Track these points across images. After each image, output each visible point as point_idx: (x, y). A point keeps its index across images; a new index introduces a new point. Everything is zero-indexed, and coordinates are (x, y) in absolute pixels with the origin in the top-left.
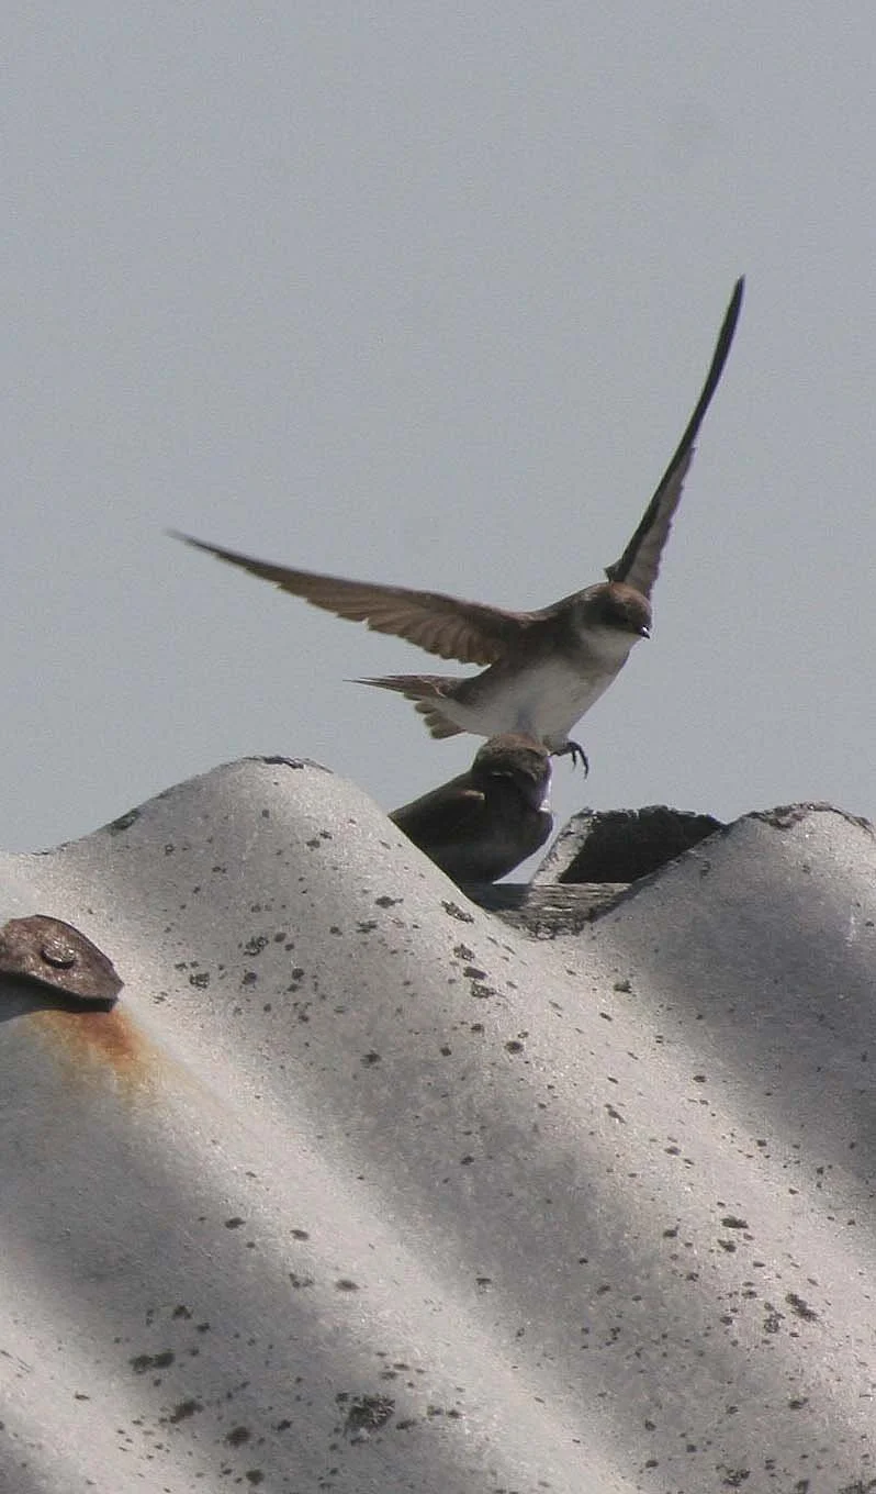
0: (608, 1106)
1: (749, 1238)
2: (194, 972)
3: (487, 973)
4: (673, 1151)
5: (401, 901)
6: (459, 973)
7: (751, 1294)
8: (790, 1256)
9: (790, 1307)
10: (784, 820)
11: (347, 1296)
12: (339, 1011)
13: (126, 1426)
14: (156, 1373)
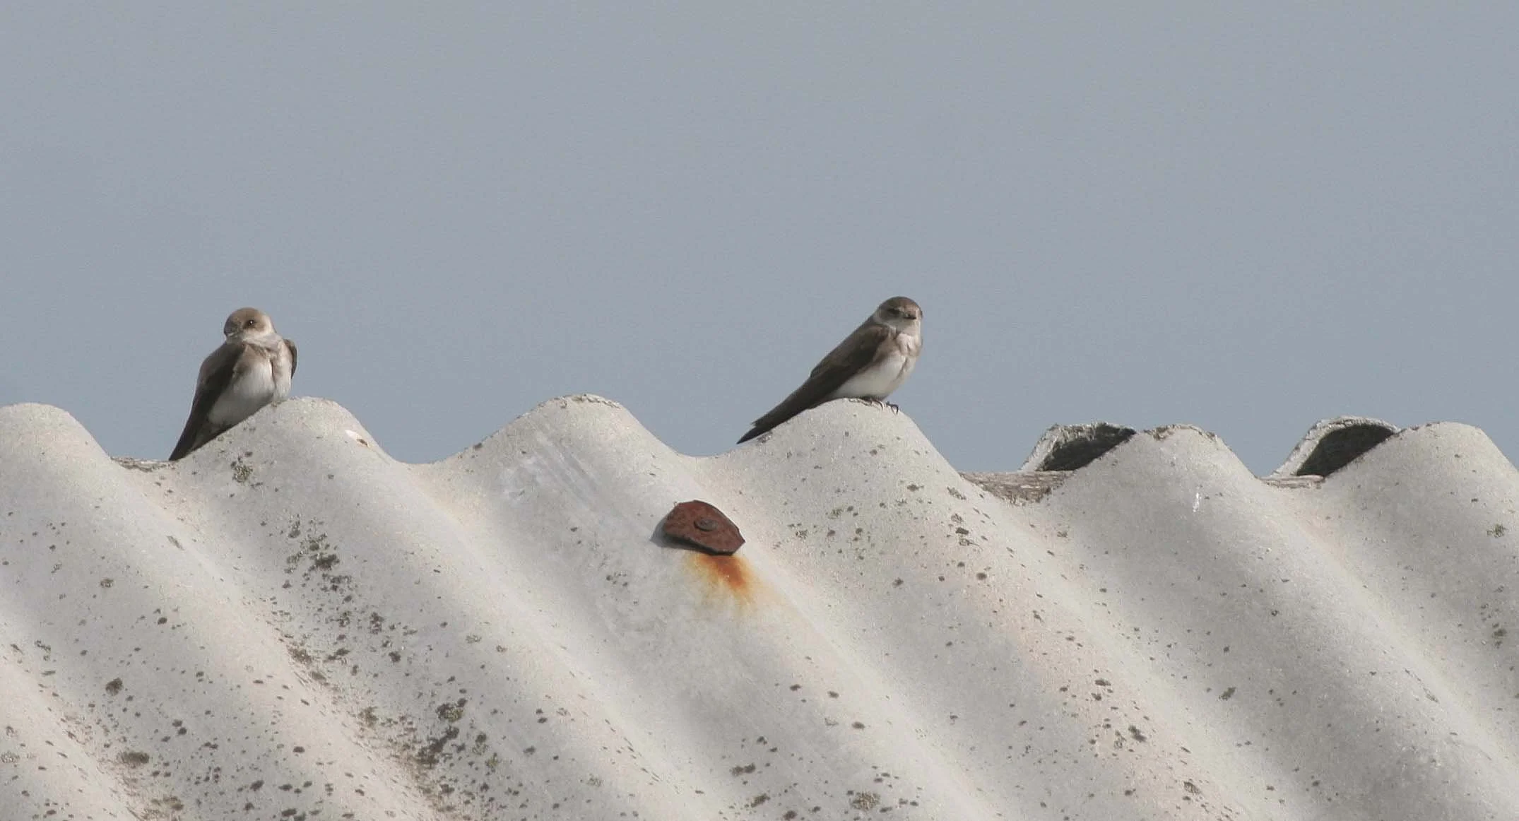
0: (1034, 612)
1: (1110, 691)
2: (798, 529)
3: (970, 531)
4: (1070, 639)
5: (923, 487)
6: (954, 530)
7: (1108, 726)
8: (1135, 703)
9: (1131, 734)
10: (1161, 436)
11: (858, 732)
12: (882, 553)
13: (725, 810)
14: (745, 776)
